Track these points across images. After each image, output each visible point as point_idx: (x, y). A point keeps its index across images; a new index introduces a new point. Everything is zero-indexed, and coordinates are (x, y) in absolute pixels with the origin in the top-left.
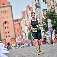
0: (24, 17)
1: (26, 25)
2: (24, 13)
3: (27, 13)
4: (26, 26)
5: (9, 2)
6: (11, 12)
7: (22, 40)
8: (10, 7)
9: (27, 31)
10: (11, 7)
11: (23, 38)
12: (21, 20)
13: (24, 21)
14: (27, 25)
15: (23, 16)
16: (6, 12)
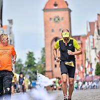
0: (91, 33)
1: (94, 49)
2: (92, 24)
3: (98, 26)
4: (94, 51)
5: (66, 2)
6: (68, 20)
7: (85, 75)
8: (67, 12)
9: (95, 59)
10: (70, 11)
11: (86, 72)
12: (85, 37)
13: (92, 40)
14: (96, 49)
15: (89, 30)
16: (59, 19)
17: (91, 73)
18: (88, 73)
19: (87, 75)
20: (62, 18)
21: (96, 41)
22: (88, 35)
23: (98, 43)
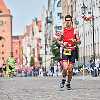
0: (28, 34)
1: (29, 46)
2: (28, 27)
3: (33, 29)
4: (29, 48)
5: (9, 10)
6: (10, 24)
7: (22, 66)
8: (10, 18)
9: (30, 54)
10: (12, 17)
11: (23, 64)
12: (23, 37)
13: (28, 40)
14: (31, 46)
15: (26, 32)
16: (3, 23)
17: (26, 65)
18: (24, 65)
19: (23, 66)
20: (6, 23)
21: (31, 41)
22: (25, 36)
23: (32, 42)
